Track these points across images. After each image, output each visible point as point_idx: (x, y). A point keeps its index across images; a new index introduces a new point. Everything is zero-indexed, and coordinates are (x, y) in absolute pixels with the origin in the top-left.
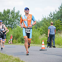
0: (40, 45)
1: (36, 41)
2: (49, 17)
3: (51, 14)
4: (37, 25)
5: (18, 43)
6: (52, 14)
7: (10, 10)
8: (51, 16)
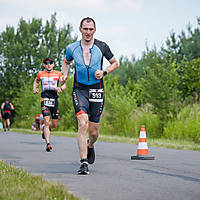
0: (132, 139)
1: (123, 124)
2: (166, 47)
3: (173, 37)
4: (127, 72)
5: (64, 130)
6: (178, 40)
7: (40, 22)
8: (172, 44)
